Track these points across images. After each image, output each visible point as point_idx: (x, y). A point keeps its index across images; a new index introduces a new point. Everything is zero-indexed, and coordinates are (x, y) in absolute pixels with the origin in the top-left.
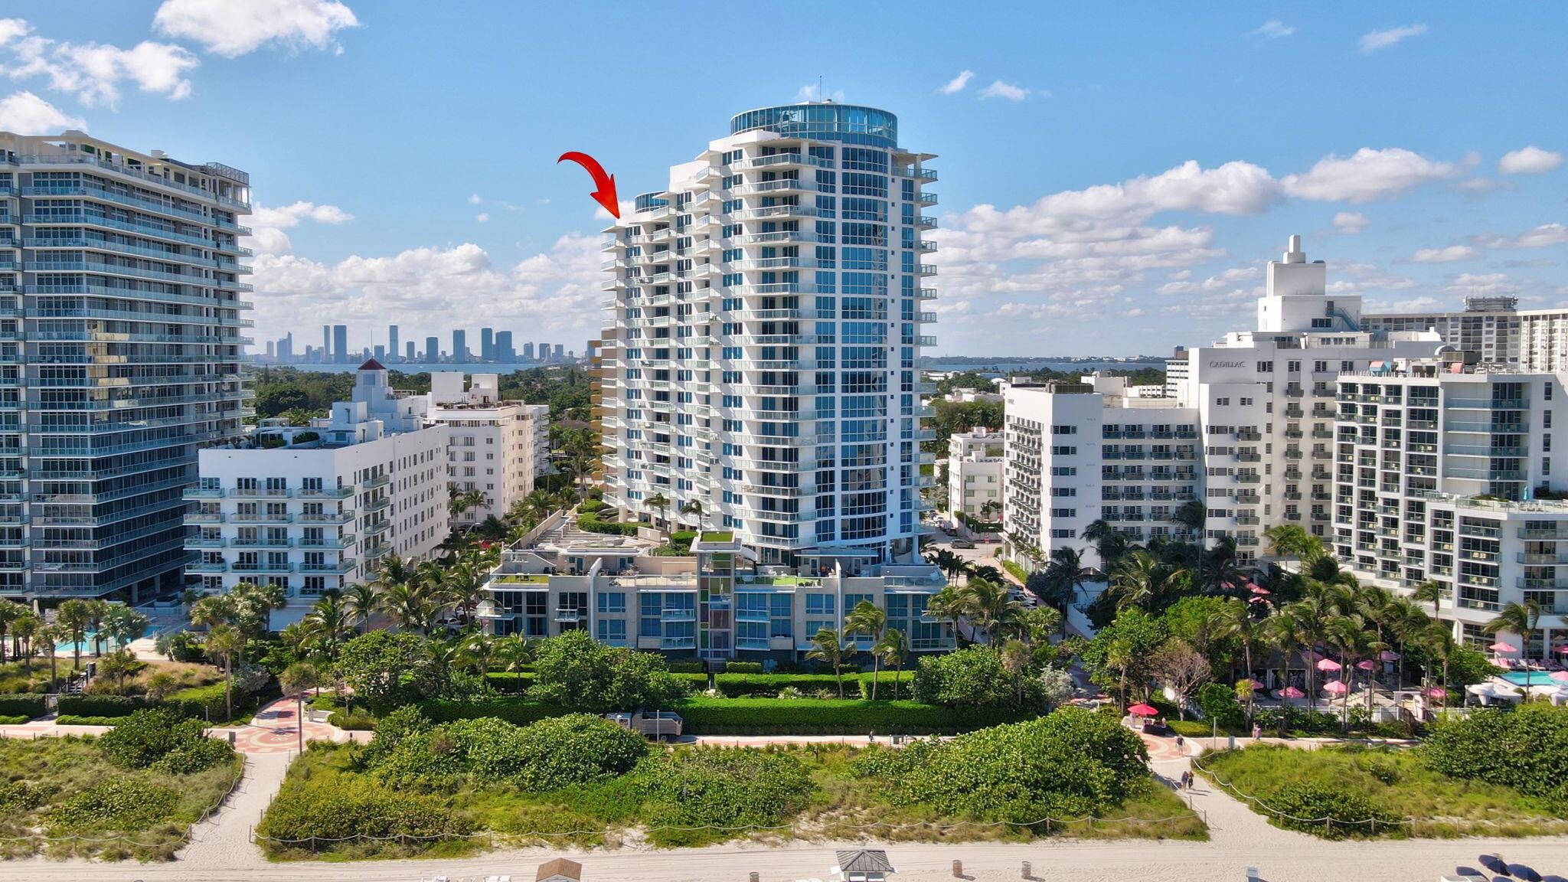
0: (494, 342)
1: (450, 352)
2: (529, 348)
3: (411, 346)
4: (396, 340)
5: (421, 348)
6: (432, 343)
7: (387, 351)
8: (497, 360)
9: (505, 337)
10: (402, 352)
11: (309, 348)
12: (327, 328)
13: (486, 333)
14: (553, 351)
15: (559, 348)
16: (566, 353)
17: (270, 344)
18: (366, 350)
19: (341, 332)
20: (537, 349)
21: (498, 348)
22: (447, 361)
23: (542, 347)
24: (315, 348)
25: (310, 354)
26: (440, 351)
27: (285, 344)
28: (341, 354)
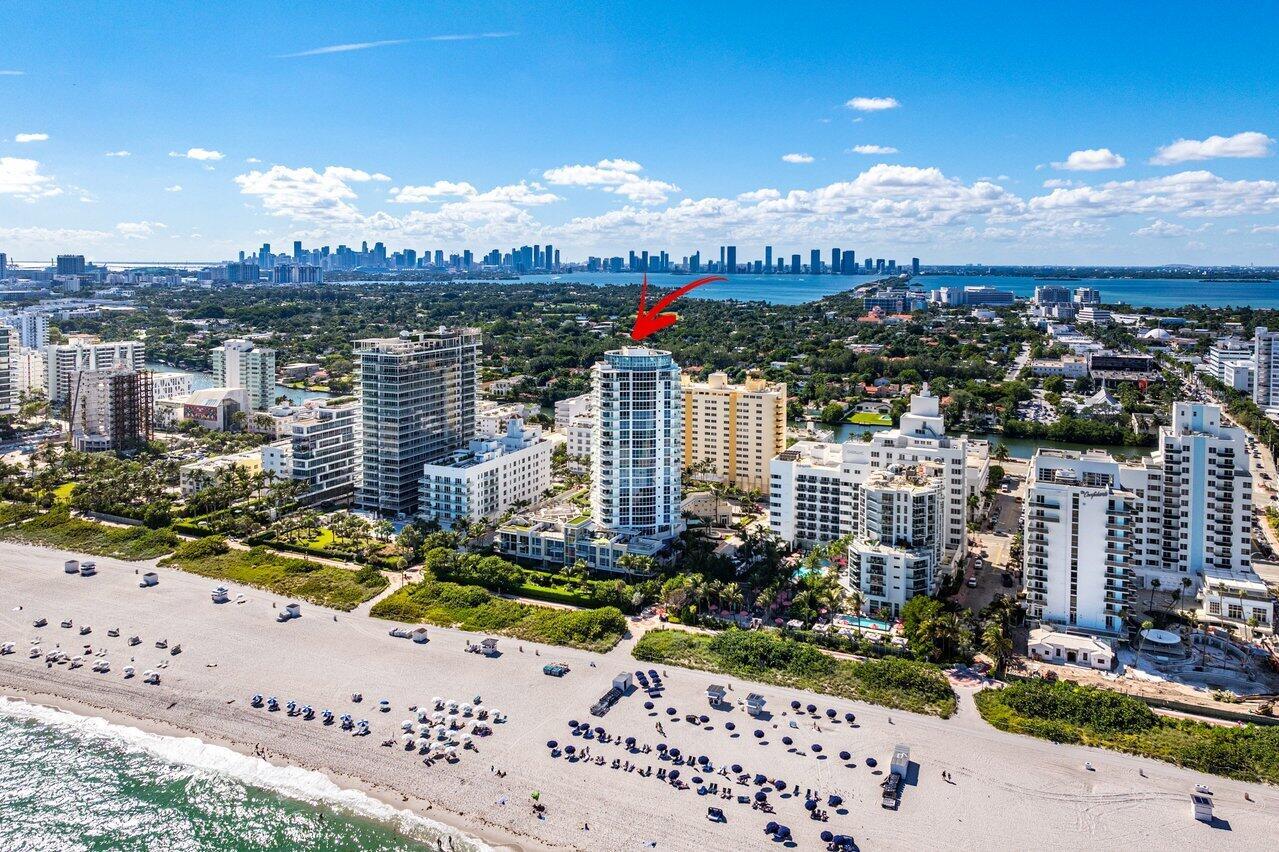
0: (841, 258)
1: (809, 263)
2: (869, 262)
3: (781, 260)
4: (770, 257)
5: (788, 262)
6: (796, 258)
7: (764, 263)
8: (844, 272)
9: (850, 255)
10: (775, 262)
11: (710, 262)
12: (723, 248)
13: (836, 252)
14: (887, 264)
15: (892, 263)
16: (897, 265)
17: (685, 259)
18: (749, 264)
19: (732, 250)
20: (874, 264)
21: (845, 263)
22: (807, 272)
23: (879, 261)
24: (714, 262)
25: (711, 266)
26: (802, 263)
27: (695, 259)
28: (732, 268)
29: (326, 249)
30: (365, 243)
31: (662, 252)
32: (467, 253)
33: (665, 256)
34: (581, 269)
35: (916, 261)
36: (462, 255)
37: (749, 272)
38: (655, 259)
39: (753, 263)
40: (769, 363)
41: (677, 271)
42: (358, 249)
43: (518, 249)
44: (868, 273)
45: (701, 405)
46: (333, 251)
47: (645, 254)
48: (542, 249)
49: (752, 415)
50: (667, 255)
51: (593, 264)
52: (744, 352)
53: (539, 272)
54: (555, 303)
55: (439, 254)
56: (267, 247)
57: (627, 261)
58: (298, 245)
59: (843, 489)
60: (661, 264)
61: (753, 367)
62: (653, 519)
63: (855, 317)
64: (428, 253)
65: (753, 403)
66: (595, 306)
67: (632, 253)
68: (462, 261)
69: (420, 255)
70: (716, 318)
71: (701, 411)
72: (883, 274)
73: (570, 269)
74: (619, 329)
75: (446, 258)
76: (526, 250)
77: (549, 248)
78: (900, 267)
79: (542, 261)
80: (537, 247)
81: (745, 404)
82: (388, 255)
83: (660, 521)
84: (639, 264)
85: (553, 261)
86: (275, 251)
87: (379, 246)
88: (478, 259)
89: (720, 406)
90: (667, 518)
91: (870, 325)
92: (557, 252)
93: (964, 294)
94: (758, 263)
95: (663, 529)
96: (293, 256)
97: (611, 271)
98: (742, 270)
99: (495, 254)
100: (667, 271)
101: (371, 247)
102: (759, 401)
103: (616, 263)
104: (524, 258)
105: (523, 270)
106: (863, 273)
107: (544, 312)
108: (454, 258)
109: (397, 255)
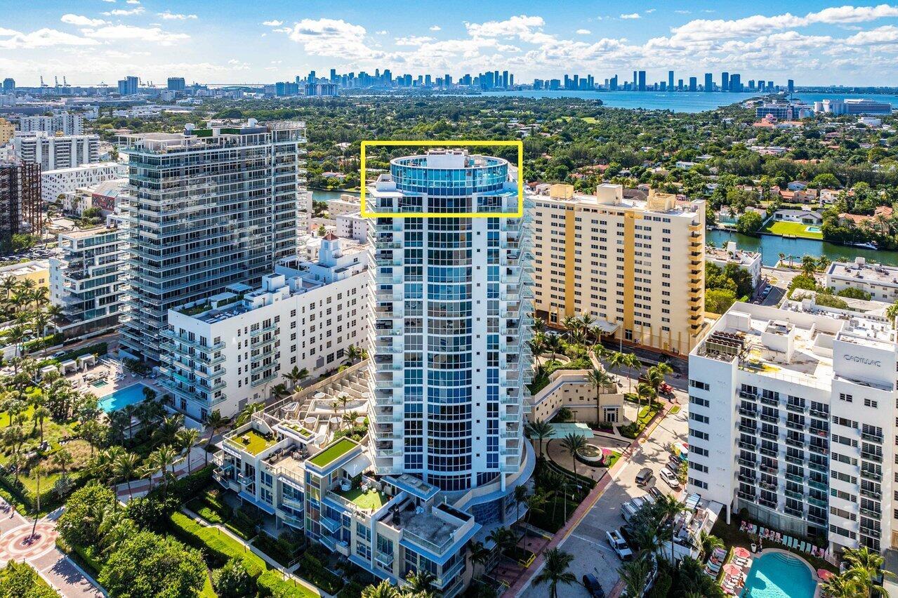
0: (730, 80)
1: (703, 84)
2: (752, 83)
3: (681, 82)
4: (673, 79)
5: (687, 83)
6: (693, 80)
7: (667, 84)
8: (731, 91)
9: (736, 78)
10: (676, 84)
11: (626, 83)
12: (635, 73)
13: (725, 75)
14: (766, 85)
15: (771, 83)
16: (774, 85)
17: (606, 80)
18: (656, 84)
19: (643, 74)
20: (756, 85)
21: (732, 83)
22: (702, 90)
23: (760, 83)
24: (629, 83)
25: (627, 87)
26: (698, 85)
27: (614, 81)
28: (643, 87)
29: (352, 74)
30: (377, 70)
31: (589, 76)
32: (447, 76)
33: (591, 78)
34: (529, 88)
35: (791, 82)
36: (444, 78)
37: (656, 90)
38: (583, 81)
39: (659, 84)
40: (674, 163)
41: (600, 89)
42: (372, 74)
43: (483, 74)
44: (751, 91)
45: (586, 225)
46: (356, 75)
47: (576, 77)
48: (501, 74)
49: (657, 243)
50: (593, 78)
51: (538, 84)
52: (651, 152)
53: (497, 90)
54: (500, 110)
55: (428, 77)
56: (313, 73)
57: (562, 83)
58: (333, 71)
59: (835, 429)
60: (588, 84)
61: (659, 166)
62: (466, 462)
63: (750, 122)
64: (421, 77)
65: (657, 227)
66: (528, 112)
67: (566, 76)
68: (444, 83)
69: (415, 78)
70: (627, 122)
71: (586, 233)
72: (763, 92)
73: (520, 88)
74: (541, 130)
75: (433, 80)
76: (489, 74)
77: (505, 73)
78: (777, 87)
79: (501, 82)
80: (497, 72)
81: (646, 229)
82: (394, 78)
83: (479, 465)
84: (572, 84)
85: (509, 84)
86: (318, 76)
87: (387, 72)
88: (455, 81)
89: (612, 229)
90: (492, 460)
91: (765, 130)
92: (512, 76)
93: (845, 105)
94: (663, 83)
95: (484, 479)
96: (330, 79)
97: (550, 89)
98: (650, 89)
99: (467, 77)
100: (592, 89)
101: (381, 73)
102: (666, 226)
103: (555, 83)
104: (487, 80)
105: (485, 88)
106: (747, 91)
107: (488, 117)
108: (439, 80)
109: (399, 78)
